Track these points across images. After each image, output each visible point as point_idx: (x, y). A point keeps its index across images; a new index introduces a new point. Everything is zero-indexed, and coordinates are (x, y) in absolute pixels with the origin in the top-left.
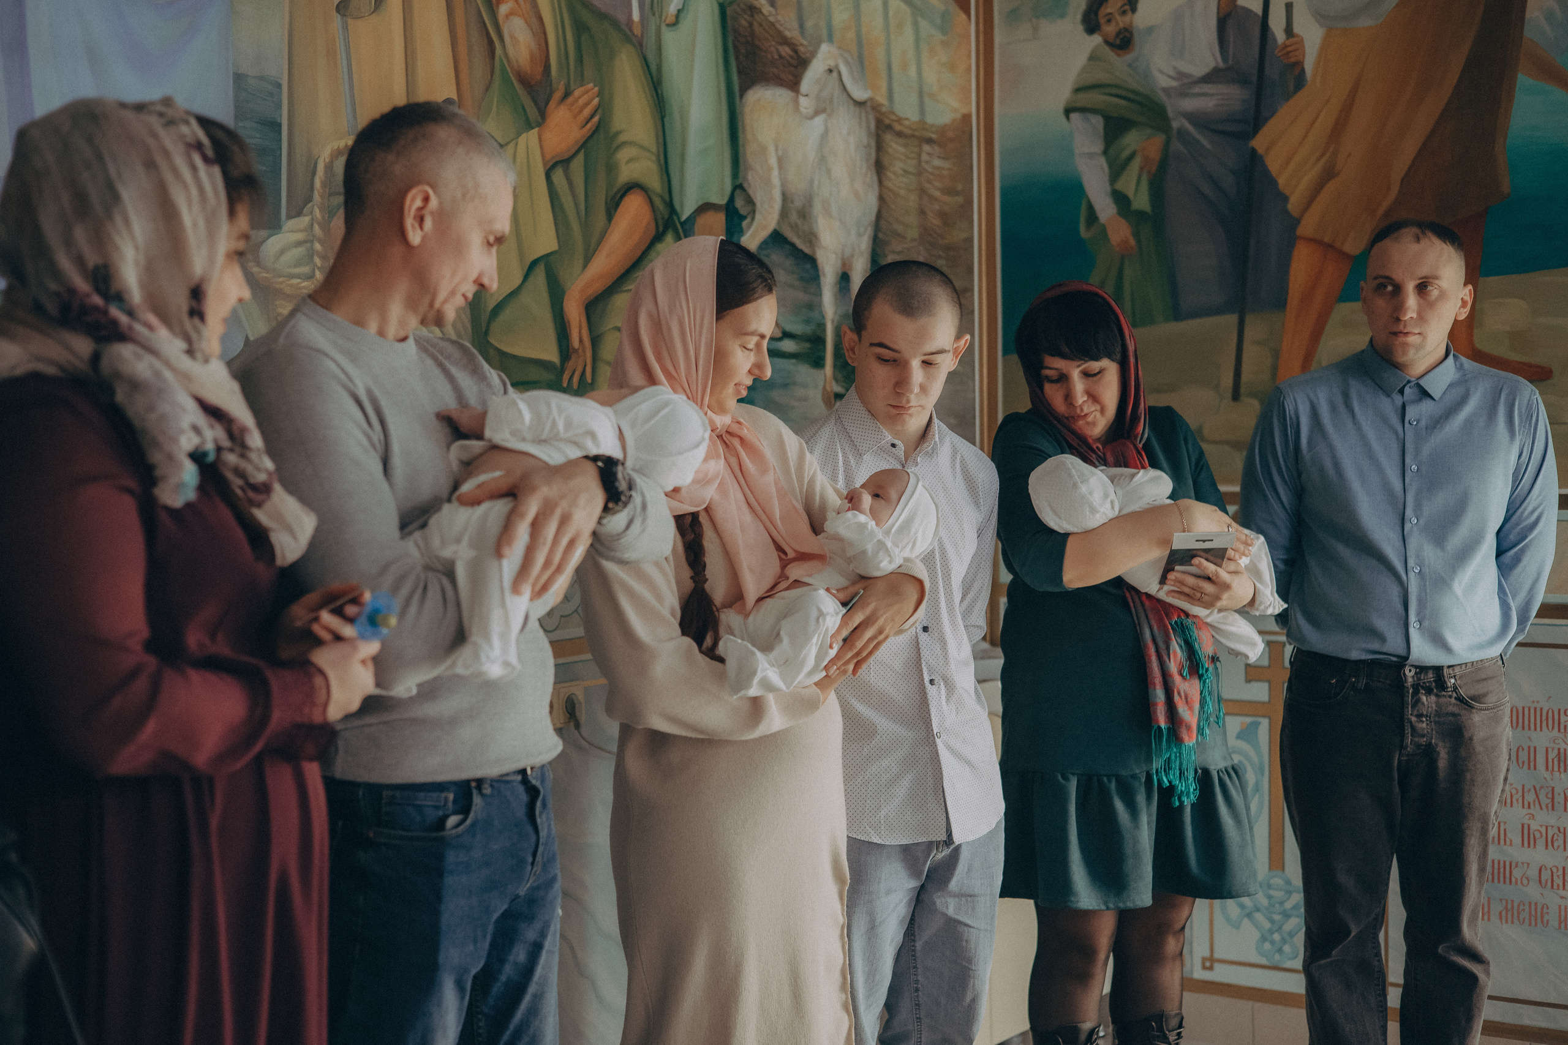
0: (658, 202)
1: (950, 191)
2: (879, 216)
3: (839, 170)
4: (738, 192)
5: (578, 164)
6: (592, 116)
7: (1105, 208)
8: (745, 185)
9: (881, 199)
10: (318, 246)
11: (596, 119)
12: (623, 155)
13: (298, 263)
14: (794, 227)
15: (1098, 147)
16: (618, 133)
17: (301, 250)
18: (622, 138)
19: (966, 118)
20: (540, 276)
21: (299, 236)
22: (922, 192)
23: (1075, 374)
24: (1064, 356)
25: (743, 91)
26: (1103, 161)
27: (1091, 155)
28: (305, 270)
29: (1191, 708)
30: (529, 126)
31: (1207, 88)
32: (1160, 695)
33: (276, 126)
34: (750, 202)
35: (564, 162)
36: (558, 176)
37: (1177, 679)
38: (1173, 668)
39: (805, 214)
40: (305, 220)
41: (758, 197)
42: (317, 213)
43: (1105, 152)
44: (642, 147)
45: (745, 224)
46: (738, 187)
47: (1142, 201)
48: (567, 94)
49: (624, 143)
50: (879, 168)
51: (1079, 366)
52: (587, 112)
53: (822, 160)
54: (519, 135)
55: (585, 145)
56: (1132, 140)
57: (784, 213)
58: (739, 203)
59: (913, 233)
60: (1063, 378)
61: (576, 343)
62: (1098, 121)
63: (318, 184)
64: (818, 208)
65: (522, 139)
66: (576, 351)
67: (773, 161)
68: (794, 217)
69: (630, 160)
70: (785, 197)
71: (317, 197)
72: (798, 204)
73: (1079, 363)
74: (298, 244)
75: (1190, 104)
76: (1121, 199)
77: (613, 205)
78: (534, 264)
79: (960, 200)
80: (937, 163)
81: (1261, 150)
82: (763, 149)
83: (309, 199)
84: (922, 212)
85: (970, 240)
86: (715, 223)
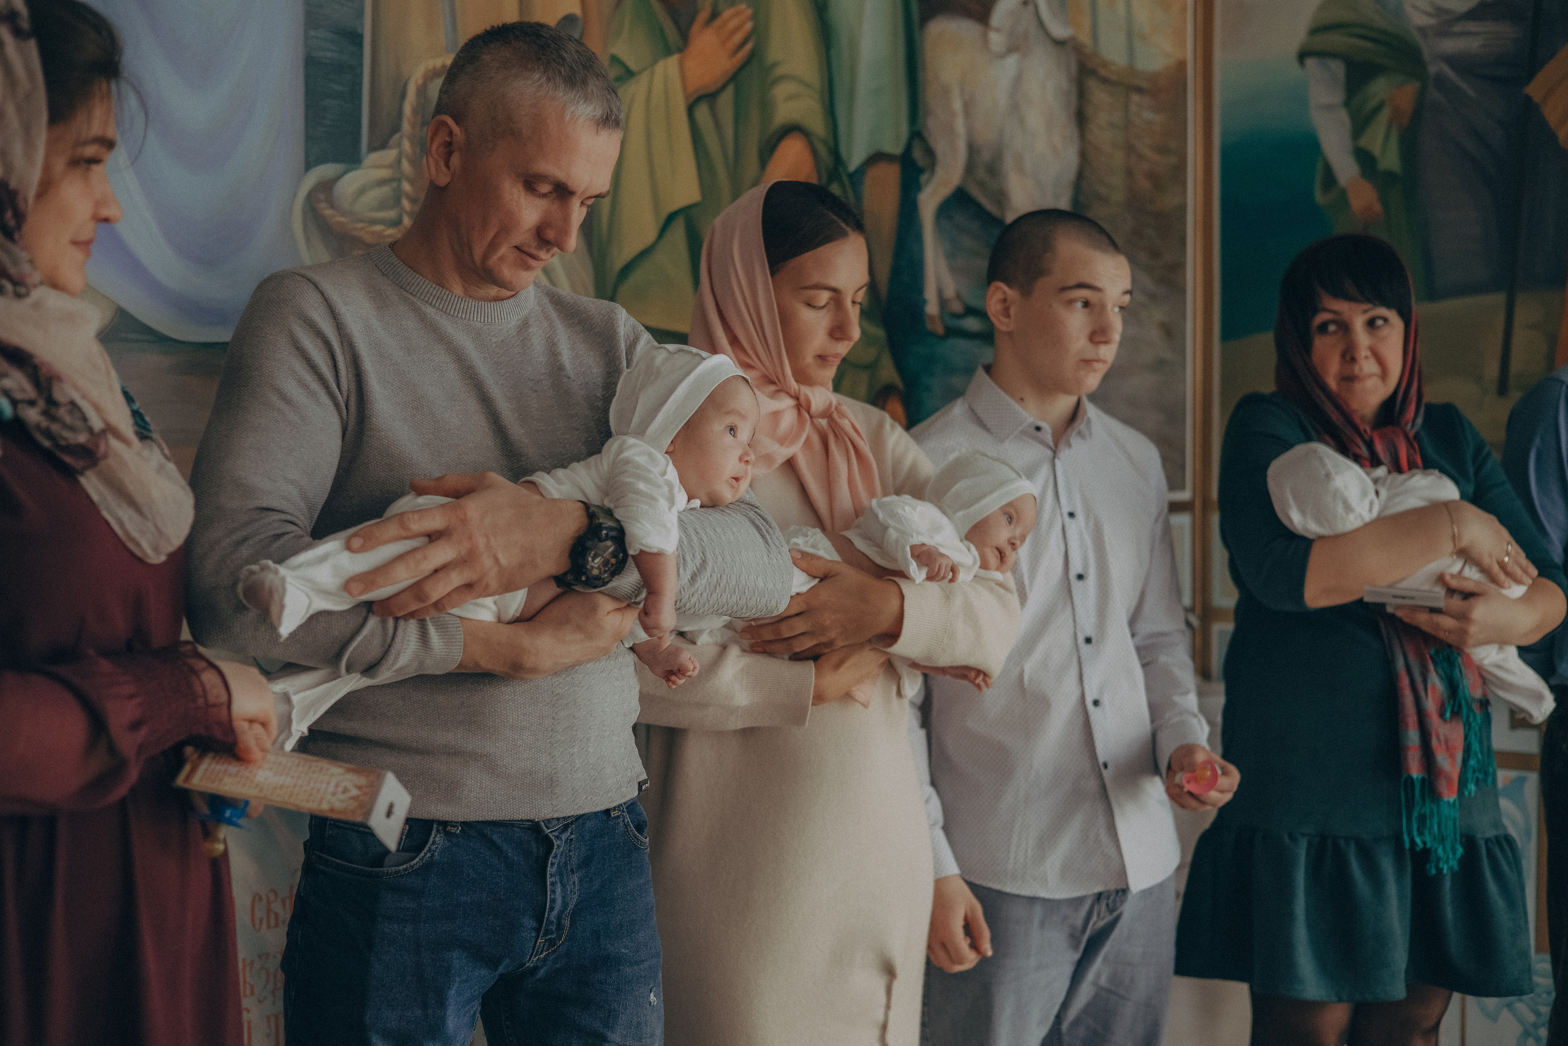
0: (822, 151)
1: (1162, 150)
2: (1080, 175)
3: (1035, 119)
5: (726, 99)
6: (744, 43)
7: (1346, 169)
8: (925, 133)
9: (1083, 155)
10: (407, 187)
11: (749, 46)
12: (780, 91)
13: (382, 206)
14: (982, 185)
15: (1337, 97)
16: (774, 65)
17: (386, 190)
18: (780, 71)
19: (1181, 65)
20: (678, 233)
21: (385, 173)
22: (1130, 149)
23: (1359, 323)
25: (924, 20)
26: (1343, 115)
27: (1329, 108)
28: (391, 214)
29: (1452, 756)
30: (668, 52)
31: (1472, 26)
32: (1413, 736)
33: (356, 38)
34: (930, 153)
35: (710, 97)
36: (703, 112)
37: (1435, 721)
38: (1431, 705)
39: (994, 169)
40: (390, 154)
41: (940, 145)
42: (406, 145)
43: (1347, 103)
44: (801, 81)
45: (923, 178)
46: (917, 135)
47: (1390, 160)
48: (714, 15)
49: (782, 78)
50: (1081, 118)
52: (738, 38)
53: (1015, 107)
54: (655, 62)
55: (735, 77)
56: (1379, 88)
57: (970, 168)
58: (918, 154)
59: (1119, 196)
62: (1338, 68)
63: (407, 109)
64: (1009, 164)
65: (660, 67)
67: (957, 105)
68: (981, 173)
69: (790, 98)
70: (973, 149)
71: (406, 126)
72: (986, 156)
74: (382, 182)
75: (1451, 46)
76: (1365, 159)
77: (768, 150)
78: (671, 218)
79: (1172, 160)
80: (1148, 115)
81: (1537, 98)
82: (946, 91)
83: (396, 128)
84: (1129, 173)
85: (1183, 208)
86: (889, 176)
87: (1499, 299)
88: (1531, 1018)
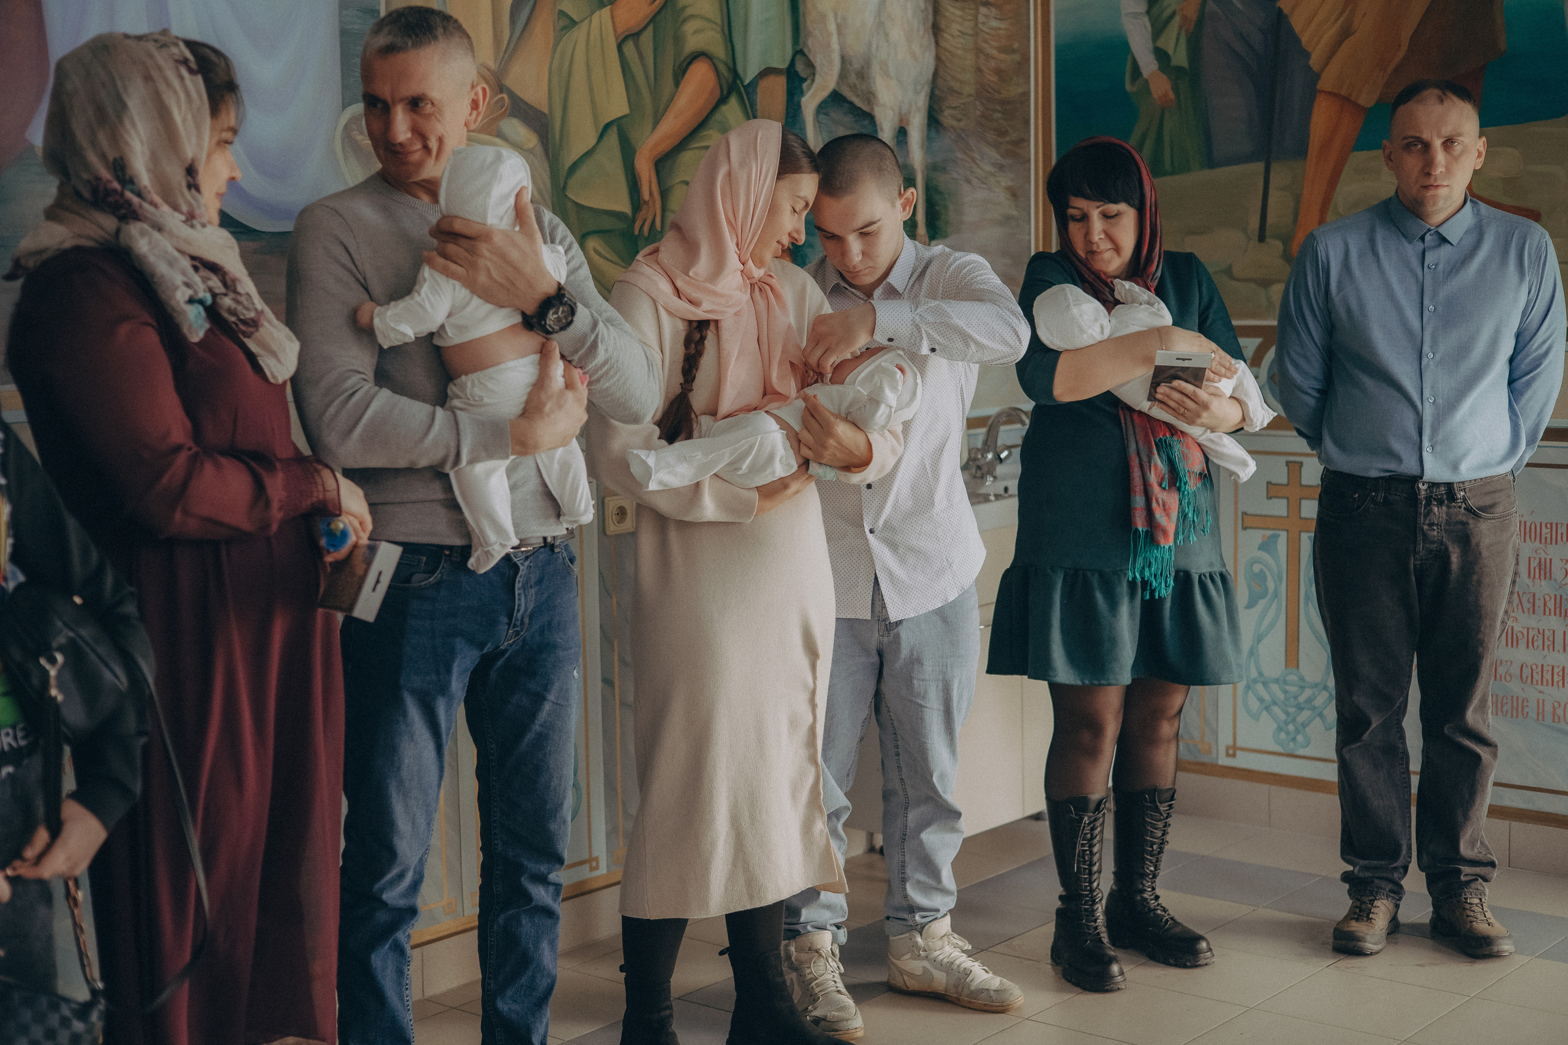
0: (722, 68)
1: (1006, 50)
2: (936, 74)
3: (897, 34)
4: (798, 57)
5: (647, 38)
7: (1148, 65)
8: (806, 51)
9: (938, 58)
12: (689, 27)
14: (853, 87)
15: (1143, 7)
16: (684, 8)
18: (689, 12)
20: (613, 138)
22: (979, 51)
23: (1095, 215)
24: (1087, 197)
26: (1146, 21)
27: (1135, 15)
29: (1168, 515)
30: (602, 5)
32: (1139, 501)
34: (810, 65)
35: (635, 36)
36: (629, 48)
37: (1156, 489)
38: (1153, 478)
39: (863, 75)
41: (818, 60)
43: (1148, 13)
44: (709, 20)
45: (805, 85)
46: (799, 53)
47: (1180, 58)
49: (692, 16)
50: (936, 30)
51: (1098, 207)
53: (880, 25)
54: (592, 13)
55: (653, 20)
56: (1172, 1)
57: (843, 76)
58: (800, 67)
59: (969, 89)
60: (1085, 218)
61: (646, 196)
64: (876, 70)
65: (596, 15)
66: (646, 203)
67: (832, 27)
68: (853, 78)
69: (696, 32)
70: (843, 59)
72: (856, 65)
73: (1098, 204)
76: (1161, 56)
77: (681, 72)
78: (607, 126)
79: (1017, 57)
80: (994, 23)
81: (1286, 11)
82: (823, 17)
84: (979, 70)
85: (1026, 94)
86: (779, 85)
87: (1259, 167)
88: (1283, 717)
